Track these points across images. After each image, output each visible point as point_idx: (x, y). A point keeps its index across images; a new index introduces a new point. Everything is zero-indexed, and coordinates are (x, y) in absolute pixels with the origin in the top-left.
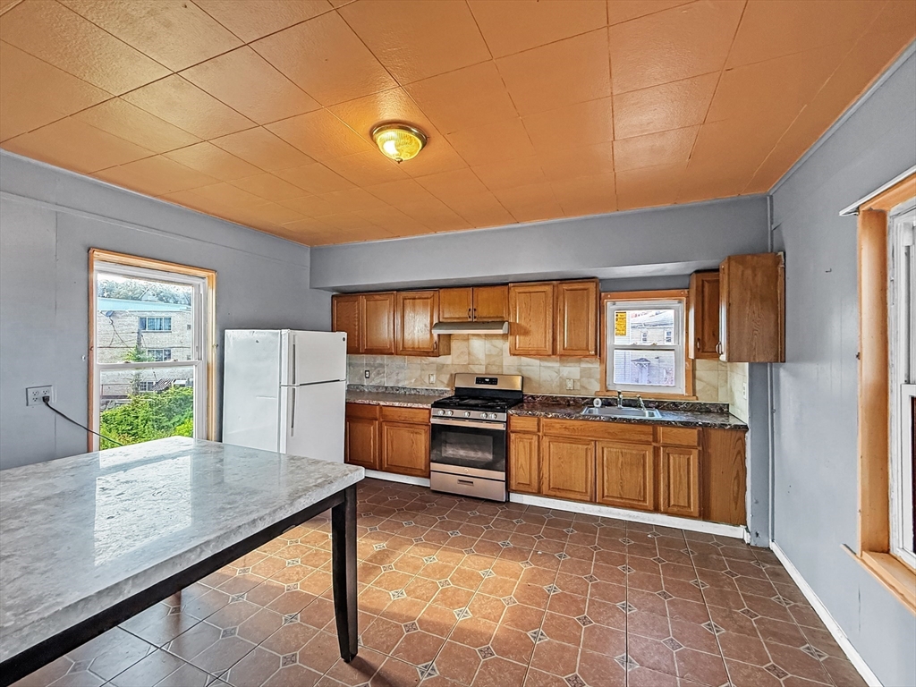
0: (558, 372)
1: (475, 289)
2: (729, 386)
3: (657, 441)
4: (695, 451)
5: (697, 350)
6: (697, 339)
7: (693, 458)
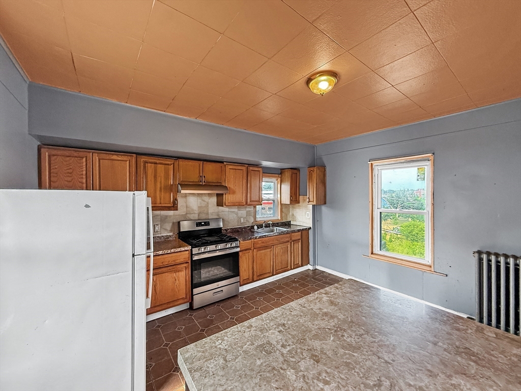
0: (237, 214)
1: (205, 163)
2: (290, 214)
3: (291, 239)
4: (300, 241)
5: (291, 200)
6: (291, 196)
7: (300, 243)
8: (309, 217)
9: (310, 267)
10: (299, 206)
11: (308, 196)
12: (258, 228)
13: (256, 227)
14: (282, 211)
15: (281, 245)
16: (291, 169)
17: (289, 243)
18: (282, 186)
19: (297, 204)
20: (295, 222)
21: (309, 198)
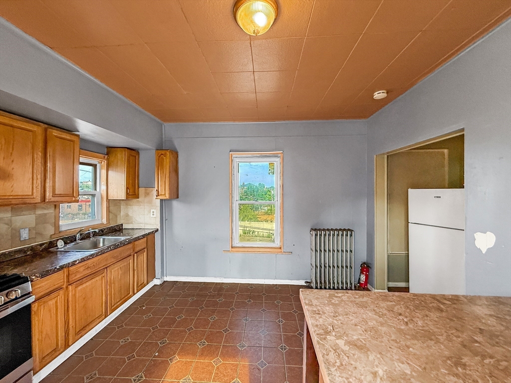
2: (122, 213)
3: (134, 251)
4: (146, 250)
5: (127, 194)
6: (127, 188)
7: (145, 253)
8: (155, 216)
9: (157, 282)
10: (138, 201)
11: (156, 188)
12: (66, 243)
13: (60, 244)
14: (108, 211)
15: (119, 264)
16: (128, 148)
17: (132, 257)
18: (110, 172)
19: (135, 200)
20: (131, 225)
21: (158, 191)
